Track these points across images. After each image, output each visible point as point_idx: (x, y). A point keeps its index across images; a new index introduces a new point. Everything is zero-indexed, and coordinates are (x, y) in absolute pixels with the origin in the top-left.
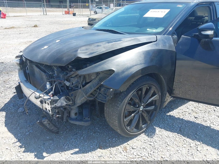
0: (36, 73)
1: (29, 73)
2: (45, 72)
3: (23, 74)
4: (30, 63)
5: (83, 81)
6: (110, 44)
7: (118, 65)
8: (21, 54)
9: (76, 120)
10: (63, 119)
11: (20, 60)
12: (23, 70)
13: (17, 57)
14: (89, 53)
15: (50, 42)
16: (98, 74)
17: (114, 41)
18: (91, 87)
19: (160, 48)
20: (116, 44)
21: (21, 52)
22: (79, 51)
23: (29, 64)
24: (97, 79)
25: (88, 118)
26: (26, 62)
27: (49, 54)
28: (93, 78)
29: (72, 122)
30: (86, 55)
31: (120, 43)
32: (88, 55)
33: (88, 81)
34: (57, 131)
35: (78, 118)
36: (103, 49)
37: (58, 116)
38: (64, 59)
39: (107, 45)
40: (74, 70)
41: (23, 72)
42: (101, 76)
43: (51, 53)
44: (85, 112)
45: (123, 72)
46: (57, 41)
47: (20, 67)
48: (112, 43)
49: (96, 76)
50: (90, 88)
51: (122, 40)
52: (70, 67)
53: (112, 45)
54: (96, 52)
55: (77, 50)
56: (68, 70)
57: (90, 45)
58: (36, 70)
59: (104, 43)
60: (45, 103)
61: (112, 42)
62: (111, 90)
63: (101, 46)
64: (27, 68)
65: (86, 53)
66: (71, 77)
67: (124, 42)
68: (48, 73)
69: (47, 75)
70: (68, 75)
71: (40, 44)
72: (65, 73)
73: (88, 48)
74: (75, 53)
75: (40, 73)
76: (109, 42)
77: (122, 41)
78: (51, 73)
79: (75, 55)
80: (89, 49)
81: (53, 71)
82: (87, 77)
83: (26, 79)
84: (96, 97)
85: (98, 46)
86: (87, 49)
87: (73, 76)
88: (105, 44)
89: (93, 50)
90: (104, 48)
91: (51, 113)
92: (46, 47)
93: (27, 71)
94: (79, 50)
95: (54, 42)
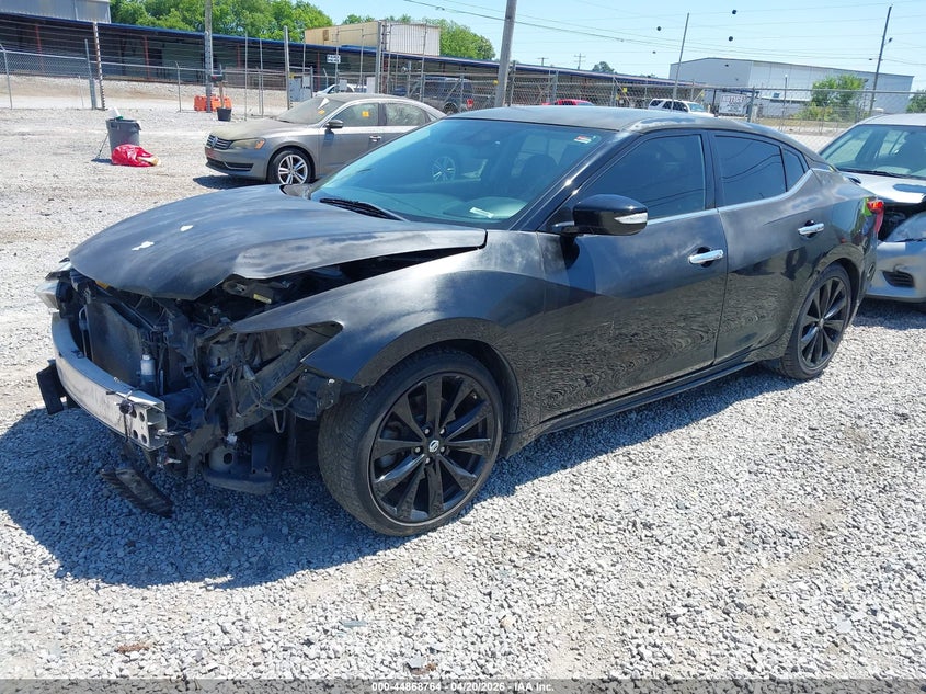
0: (111, 329)
1: (86, 331)
2: (139, 325)
3: (68, 331)
4: (92, 296)
5: (251, 354)
6: (337, 245)
7: (354, 311)
8: (67, 266)
9: (228, 475)
10: (187, 473)
11: (61, 285)
12: (70, 319)
13: (52, 276)
14: (268, 266)
15: (161, 230)
16: (297, 334)
17: (351, 239)
18: (277, 374)
19: (492, 268)
20: (354, 245)
21: (65, 260)
22: (240, 259)
23: (89, 301)
24: (296, 350)
25: (266, 470)
26: (80, 293)
27: (154, 265)
28: (285, 347)
29: (215, 482)
30: (258, 271)
31: (367, 245)
32: (262, 271)
33: (268, 356)
34: (166, 508)
35: (232, 471)
36: (313, 257)
37: (171, 461)
38: (196, 280)
39: (328, 246)
40: (224, 319)
41: (67, 325)
42: (307, 341)
43: (159, 262)
44: (257, 454)
45: (368, 330)
46: (184, 229)
47: (60, 308)
48: (343, 244)
49: (292, 342)
50: (276, 377)
51: (375, 237)
52: (215, 311)
53: (342, 248)
54: (289, 265)
55: (235, 257)
56: (206, 319)
57: (274, 243)
58: (113, 317)
59: (319, 240)
60: (134, 414)
61: (344, 240)
62: (331, 381)
63: (307, 248)
64: (83, 313)
65: (260, 265)
66: (217, 342)
67: (379, 242)
68: (147, 329)
69: (143, 334)
70: (207, 335)
71: (126, 233)
72: (198, 328)
73: (267, 253)
74: (226, 265)
75: (126, 328)
76: (333, 241)
77: (373, 240)
78: (155, 328)
79: (226, 271)
80: (270, 254)
81: (163, 322)
82: (265, 343)
83: (78, 346)
84: (291, 406)
85: (299, 248)
86: (264, 256)
87: (222, 338)
88: (321, 244)
89: (281, 258)
90: (317, 254)
91: (147, 445)
92: (146, 244)
93: (82, 325)
94: (241, 256)
95: (173, 232)
